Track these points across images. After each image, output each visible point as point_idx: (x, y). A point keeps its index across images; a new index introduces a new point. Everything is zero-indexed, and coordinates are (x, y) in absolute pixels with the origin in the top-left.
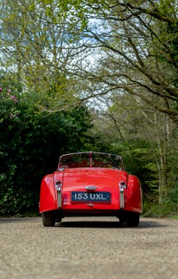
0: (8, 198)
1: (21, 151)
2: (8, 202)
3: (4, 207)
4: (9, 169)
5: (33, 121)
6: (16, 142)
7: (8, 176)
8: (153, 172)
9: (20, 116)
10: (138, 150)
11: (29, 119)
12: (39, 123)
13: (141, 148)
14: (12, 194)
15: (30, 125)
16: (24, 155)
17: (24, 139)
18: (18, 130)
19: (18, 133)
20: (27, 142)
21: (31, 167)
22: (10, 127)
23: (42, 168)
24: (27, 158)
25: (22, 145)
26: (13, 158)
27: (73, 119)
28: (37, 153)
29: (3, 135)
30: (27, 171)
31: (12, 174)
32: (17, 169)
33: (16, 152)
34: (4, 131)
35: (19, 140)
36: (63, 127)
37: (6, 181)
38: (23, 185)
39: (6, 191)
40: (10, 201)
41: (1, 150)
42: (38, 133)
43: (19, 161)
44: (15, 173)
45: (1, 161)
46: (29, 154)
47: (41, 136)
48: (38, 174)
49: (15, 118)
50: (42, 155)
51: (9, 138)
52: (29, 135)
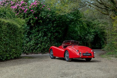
0: (48, 46)
2: (48, 47)
3: (47, 49)
4: (48, 35)
5: (56, 17)
6: (50, 25)
7: (48, 38)
9: (51, 16)
10: (100, 25)
11: (55, 17)
12: (59, 18)
14: (49, 44)
15: (55, 19)
16: (53, 30)
17: (53, 24)
18: (51, 21)
20: (55, 25)
21: (57, 34)
22: (48, 20)
23: (60, 34)
24: (55, 31)
25: (53, 26)
26: (49, 31)
27: (73, 15)
28: (58, 29)
29: (45, 23)
30: (55, 35)
31: (49, 37)
32: (51, 35)
33: (51, 29)
34: (46, 21)
35: (51, 25)
36: (68, 19)
37: (47, 39)
38: (53, 41)
39: (47, 43)
40: (49, 47)
41: (45, 28)
42: (58, 22)
43: (52, 32)
44: (50, 37)
45: (45, 32)
46: (55, 29)
47: (60, 23)
48: (59, 36)
49: (49, 16)
50: (60, 29)
51: (48, 24)
52: (55, 23)
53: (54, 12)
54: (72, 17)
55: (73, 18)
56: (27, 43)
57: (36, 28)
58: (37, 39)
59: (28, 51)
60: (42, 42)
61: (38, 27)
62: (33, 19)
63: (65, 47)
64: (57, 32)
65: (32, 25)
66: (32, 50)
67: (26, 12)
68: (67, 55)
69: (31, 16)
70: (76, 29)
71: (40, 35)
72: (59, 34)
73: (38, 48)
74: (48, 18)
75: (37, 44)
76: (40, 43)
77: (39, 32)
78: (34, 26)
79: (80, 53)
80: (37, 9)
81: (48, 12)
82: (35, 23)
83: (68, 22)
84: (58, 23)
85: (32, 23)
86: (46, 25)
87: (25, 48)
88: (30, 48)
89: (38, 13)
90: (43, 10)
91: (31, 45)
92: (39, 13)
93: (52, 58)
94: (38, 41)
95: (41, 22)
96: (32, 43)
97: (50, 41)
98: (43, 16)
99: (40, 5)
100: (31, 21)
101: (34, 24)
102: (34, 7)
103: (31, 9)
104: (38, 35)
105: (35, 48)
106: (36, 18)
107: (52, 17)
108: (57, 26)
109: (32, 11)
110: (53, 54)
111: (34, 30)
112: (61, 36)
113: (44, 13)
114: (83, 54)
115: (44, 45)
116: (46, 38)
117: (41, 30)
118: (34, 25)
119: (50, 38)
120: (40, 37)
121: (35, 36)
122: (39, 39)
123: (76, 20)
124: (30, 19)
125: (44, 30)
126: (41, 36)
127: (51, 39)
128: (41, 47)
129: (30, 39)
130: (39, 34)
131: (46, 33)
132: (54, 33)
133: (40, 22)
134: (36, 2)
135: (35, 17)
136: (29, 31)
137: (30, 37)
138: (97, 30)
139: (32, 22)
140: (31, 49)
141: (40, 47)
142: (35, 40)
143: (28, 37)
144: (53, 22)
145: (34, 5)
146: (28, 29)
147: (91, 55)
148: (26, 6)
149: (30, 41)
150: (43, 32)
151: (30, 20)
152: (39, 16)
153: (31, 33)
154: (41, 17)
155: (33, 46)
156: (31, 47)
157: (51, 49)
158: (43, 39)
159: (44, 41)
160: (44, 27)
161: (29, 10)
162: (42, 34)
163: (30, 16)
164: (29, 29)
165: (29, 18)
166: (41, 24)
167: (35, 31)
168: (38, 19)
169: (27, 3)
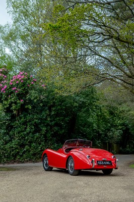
0: (41, 148)
1: (49, 119)
2: (41, 150)
3: (39, 154)
4: (41, 130)
5: (56, 100)
7: (41, 135)
9: (47, 97)
11: (53, 99)
12: (60, 101)
14: (43, 146)
15: (54, 103)
16: (51, 121)
17: (50, 111)
18: (47, 106)
19: (47, 108)
20: (53, 113)
21: (56, 128)
22: (41, 104)
23: (63, 129)
24: (53, 123)
25: (49, 115)
26: (44, 123)
27: (84, 96)
28: (59, 120)
29: (37, 110)
30: (53, 131)
31: (43, 133)
32: (46, 130)
33: (46, 119)
34: (37, 107)
35: (47, 112)
36: (76, 102)
37: (40, 138)
38: (51, 140)
39: (40, 144)
40: (43, 150)
41: (36, 119)
42: (59, 107)
43: (48, 125)
44: (45, 133)
45: (36, 125)
46: (54, 120)
47: (62, 109)
48: (61, 132)
49: (44, 98)
50: (63, 120)
51: (41, 111)
52: (54, 109)
53: (53, 91)
54: (82, 99)
55: (85, 101)
56: (6, 144)
57: (21, 118)
58: (23, 138)
59: (7, 158)
60: (31, 142)
61: (24, 116)
62: (15, 103)
63: (68, 150)
64: (57, 125)
65: (14, 113)
66: (15, 156)
67: (4, 92)
68: (71, 164)
69: (13, 98)
70: (90, 120)
71: (28, 130)
72: (61, 129)
73: (24, 153)
74: (42, 102)
75: (23, 146)
76: (27, 145)
77: (27, 126)
78: (18, 115)
79: (92, 161)
80: (23, 86)
81: (41, 91)
82: (19, 109)
83: (75, 107)
84: (59, 110)
85: (15, 110)
86: (38, 113)
87: (3, 153)
88: (10, 152)
89: (24, 92)
90: (33, 88)
91: (13, 147)
92: (27, 93)
93: (46, 170)
94: (24, 140)
95: (30, 108)
96: (14, 144)
97: (46, 140)
98: (32, 98)
99: (29, 79)
100: (12, 106)
101: (18, 111)
102: (18, 82)
103: (12, 86)
104: (25, 130)
105: (18, 152)
106: (22, 101)
107: (49, 99)
108: (57, 115)
109: (15, 90)
110: (47, 162)
111: (18, 121)
112: (63, 131)
113: (35, 93)
114: (98, 161)
115: (34, 147)
116: (37, 135)
117: (30, 121)
118: (18, 113)
119: (45, 136)
120: (28, 134)
121: (19, 133)
122: (26, 138)
123: (90, 104)
124: (12, 103)
125: (35, 122)
126: (30, 132)
127: (47, 137)
128: (29, 152)
129: (10, 137)
130: (26, 128)
131: (38, 127)
132: (51, 127)
133: (28, 108)
134: (22, 75)
135: (19, 100)
136: (9, 124)
137: (11, 133)
138: (127, 121)
139: (14, 107)
140: (13, 154)
141: (27, 150)
142: (20, 140)
143: (8, 134)
145: (17, 80)
146: (7, 120)
147: (111, 164)
148: (5, 81)
149: (10, 141)
150: (33, 125)
151: (10, 105)
152: (26, 97)
153: (12, 127)
154: (30, 99)
155: (17, 148)
156: (13, 150)
157: (45, 154)
158: (32, 138)
159: (36, 141)
160: (35, 117)
161: (10, 88)
162: (32, 129)
163: (11, 98)
164: (10, 120)
165: (9, 101)
166: (30, 111)
167: (20, 123)
168: (25, 103)
169: (5, 76)
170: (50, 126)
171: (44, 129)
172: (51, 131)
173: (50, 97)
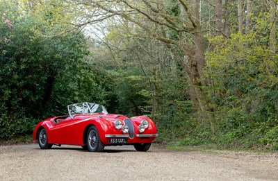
1: (16, 76)
2: (2, 127)
4: (2, 94)
6: (11, 67)
7: (2, 101)
8: (146, 98)
9: (14, 40)
10: (133, 77)
11: (24, 44)
12: (35, 48)
13: (135, 75)
14: (5, 119)
15: (25, 50)
16: (19, 80)
17: (19, 64)
18: (13, 54)
19: (13, 58)
20: (23, 67)
21: (27, 92)
22: (5, 52)
23: (37, 94)
24: (22, 83)
25: (17, 70)
26: (7, 83)
28: (32, 78)
30: (22, 96)
31: (6, 99)
32: (11, 94)
33: (10, 77)
35: (14, 65)
36: (59, 53)
38: (17, 110)
40: (4, 127)
42: (33, 58)
43: (13, 86)
44: (9, 99)
46: (23, 79)
47: (36, 62)
48: (33, 99)
49: (9, 42)
50: (37, 80)
51: (4, 63)
52: (24, 60)
54: (66, 50)
64: (27, 86)
72: (34, 94)
74: (5, 47)
83: (57, 60)
84: (32, 63)
97: (9, 110)
107: (18, 44)
108: (27, 71)
112: (37, 97)
119: (8, 104)
127: (11, 106)
132: (19, 89)
144: (18, 59)
170: (17, 87)
171: (8, 92)
172: (18, 97)
173: (20, 41)
